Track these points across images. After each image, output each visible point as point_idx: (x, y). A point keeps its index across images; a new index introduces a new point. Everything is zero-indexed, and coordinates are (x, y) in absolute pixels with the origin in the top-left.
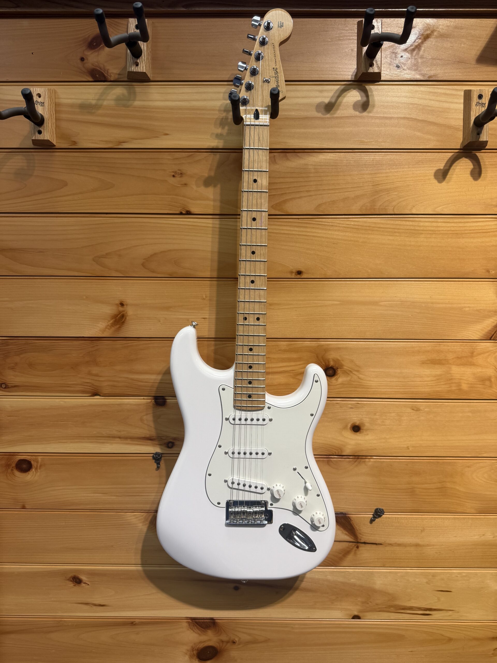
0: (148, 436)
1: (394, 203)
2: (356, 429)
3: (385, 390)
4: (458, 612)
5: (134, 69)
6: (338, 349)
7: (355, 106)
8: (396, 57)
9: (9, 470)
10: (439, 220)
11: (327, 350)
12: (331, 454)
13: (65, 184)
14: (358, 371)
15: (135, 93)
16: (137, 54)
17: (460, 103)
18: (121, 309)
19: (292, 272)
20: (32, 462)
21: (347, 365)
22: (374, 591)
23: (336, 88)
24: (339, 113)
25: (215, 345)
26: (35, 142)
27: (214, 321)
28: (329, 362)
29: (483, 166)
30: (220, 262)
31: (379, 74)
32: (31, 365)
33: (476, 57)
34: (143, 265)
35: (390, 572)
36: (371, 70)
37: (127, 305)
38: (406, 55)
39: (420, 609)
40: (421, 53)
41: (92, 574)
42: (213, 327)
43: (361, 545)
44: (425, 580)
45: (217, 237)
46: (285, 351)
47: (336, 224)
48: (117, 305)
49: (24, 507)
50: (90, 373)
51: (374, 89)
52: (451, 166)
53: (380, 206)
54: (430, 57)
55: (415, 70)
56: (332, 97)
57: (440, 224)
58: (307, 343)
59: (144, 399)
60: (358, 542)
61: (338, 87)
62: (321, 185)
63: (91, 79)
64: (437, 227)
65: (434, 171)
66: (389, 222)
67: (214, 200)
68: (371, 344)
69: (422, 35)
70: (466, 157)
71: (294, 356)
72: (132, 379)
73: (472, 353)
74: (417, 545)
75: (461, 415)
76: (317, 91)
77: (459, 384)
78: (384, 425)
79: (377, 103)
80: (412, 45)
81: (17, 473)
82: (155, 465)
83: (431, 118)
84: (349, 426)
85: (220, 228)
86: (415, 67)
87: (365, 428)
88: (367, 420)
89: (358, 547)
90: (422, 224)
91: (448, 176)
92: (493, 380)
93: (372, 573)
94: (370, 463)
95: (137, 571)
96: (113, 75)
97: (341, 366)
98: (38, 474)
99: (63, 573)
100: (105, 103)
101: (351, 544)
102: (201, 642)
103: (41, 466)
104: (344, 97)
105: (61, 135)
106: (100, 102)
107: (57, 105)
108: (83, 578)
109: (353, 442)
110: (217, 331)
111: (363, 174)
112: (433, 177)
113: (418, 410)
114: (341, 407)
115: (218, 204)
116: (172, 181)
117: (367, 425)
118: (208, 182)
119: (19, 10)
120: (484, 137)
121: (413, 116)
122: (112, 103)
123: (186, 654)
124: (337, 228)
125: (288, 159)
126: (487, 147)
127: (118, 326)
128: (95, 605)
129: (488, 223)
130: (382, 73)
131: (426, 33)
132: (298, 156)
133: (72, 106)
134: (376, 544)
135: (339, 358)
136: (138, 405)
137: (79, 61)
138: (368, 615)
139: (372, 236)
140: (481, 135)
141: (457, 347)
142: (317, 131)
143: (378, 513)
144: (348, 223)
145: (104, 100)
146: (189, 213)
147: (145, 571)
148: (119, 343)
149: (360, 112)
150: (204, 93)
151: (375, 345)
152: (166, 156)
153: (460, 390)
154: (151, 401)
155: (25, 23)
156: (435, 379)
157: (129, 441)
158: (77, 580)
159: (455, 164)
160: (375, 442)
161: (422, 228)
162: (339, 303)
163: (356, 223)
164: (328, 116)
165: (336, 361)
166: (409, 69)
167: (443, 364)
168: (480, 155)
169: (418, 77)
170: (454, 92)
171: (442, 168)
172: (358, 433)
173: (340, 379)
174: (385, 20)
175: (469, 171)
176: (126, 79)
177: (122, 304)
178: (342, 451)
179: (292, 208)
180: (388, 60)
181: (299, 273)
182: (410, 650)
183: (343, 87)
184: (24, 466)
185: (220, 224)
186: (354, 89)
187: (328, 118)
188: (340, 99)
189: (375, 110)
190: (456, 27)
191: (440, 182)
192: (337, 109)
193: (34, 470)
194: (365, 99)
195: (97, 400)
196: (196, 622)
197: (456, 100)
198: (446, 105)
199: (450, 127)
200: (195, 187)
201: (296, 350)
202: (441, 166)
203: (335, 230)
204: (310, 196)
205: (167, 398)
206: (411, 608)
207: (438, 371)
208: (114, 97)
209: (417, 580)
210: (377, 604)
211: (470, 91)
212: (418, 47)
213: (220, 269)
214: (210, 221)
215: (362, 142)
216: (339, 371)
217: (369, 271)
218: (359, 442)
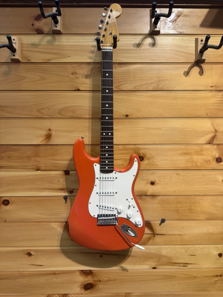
0: (61, 188)
1: (167, 86)
2: (153, 183)
3: (165, 166)
4: (199, 265)
5: (55, 28)
6: (144, 149)
7: (149, 45)
8: (166, 24)
10: (186, 93)
11: (139, 149)
12: (142, 195)
13: (25, 78)
14: (153, 158)
15: (55, 39)
16: (56, 22)
17: (194, 44)
18: (49, 132)
19: (124, 116)
20: (10, 201)
21: (148, 156)
22: (162, 256)
23: (141, 37)
24: (143, 48)
25: (91, 148)
26: (12, 60)
27: (90, 137)
28: (140, 154)
29: (204, 70)
30: (92, 111)
31: (159, 31)
32: (9, 157)
33: (200, 24)
34: (59, 113)
35: (169, 247)
36: (156, 29)
37: (52, 130)
38: (171, 24)
39: (182, 263)
40: (177, 22)
41: (36, 251)
42: (90, 140)
43: (156, 235)
44: (184, 251)
45: (91, 100)
46: (121, 150)
47: (142, 95)
48: (47, 130)
49: (6, 221)
50: (35, 161)
51: (157, 38)
52: (190, 70)
53: (161, 87)
54: (181, 24)
55: (175, 30)
56: (140, 41)
57: (186, 95)
58: (131, 146)
59: (59, 172)
60: (154, 234)
61: (142, 37)
62: (136, 78)
63: (36, 33)
64: (185, 95)
65: (183, 72)
66: (165, 94)
67: (90, 85)
68: (159, 146)
69: (177, 15)
70: (197, 66)
71: (125, 152)
72: (54, 163)
73: (202, 150)
74: (180, 235)
75: (197, 177)
76: (133, 38)
77: (196, 164)
78: (165, 182)
79: (158, 43)
80: (173, 20)
81: (3, 206)
82: (65, 201)
83: (181, 50)
84: (149, 182)
85: (93, 96)
86: (174, 28)
87: (156, 183)
88: (157, 179)
89: (154, 236)
90: (179, 94)
91: (189, 74)
92: (211, 161)
93: (161, 248)
94: (159, 199)
95: (58, 249)
96: (46, 32)
97: (146, 156)
98: (12, 206)
99: (23, 251)
100: (43, 43)
101: (151, 235)
102: (85, 281)
103: (13, 202)
104: (145, 41)
105: (23, 57)
106: (40, 43)
107: (22, 44)
108: (32, 253)
109: (151, 189)
110: (92, 141)
111: (153, 73)
112: (183, 75)
113: (179, 175)
114: (146, 174)
115: (91, 86)
116: (71, 76)
117: (157, 182)
118: (87, 77)
119: (5, 4)
120: (204, 58)
121: (174, 49)
122: (46, 43)
123: (79, 287)
124: (143, 96)
125: (121, 67)
126: (205, 62)
127: (48, 140)
128: (38, 265)
129: (206, 94)
130: (161, 31)
131: (179, 14)
132: (126, 66)
133: (28, 44)
134: (162, 235)
135: (145, 153)
136: (57, 174)
137: (31, 25)
138: (160, 267)
139: (158, 100)
140: (203, 57)
141: (195, 147)
142: (133, 55)
143: (163, 221)
144: (148, 94)
145: (42, 42)
146: (79, 90)
147: (61, 249)
148: (48, 147)
149: (152, 47)
150: (86, 39)
151: (160, 147)
152: (69, 66)
153: (197, 166)
154: (63, 173)
155: (8, 9)
156: (186, 161)
157: (53, 191)
158: (29, 254)
159: (192, 69)
160: (161, 189)
161: (179, 96)
162: (144, 129)
163: (151, 94)
164: (138, 49)
165: (143, 154)
166: (172, 29)
167: (189, 155)
168: (203, 65)
169: (176, 33)
170: (191, 39)
171: (187, 71)
172: (153, 185)
173: (145, 162)
174: (161, 9)
175: (198, 72)
176: (52, 33)
177: (50, 130)
178: (147, 194)
179: (123, 88)
180: (163, 26)
181: (127, 116)
182: (178, 282)
183: (144, 37)
184: (6, 203)
185: (92, 95)
186: (149, 37)
187: (138, 50)
188: (143, 42)
189: (158, 46)
190: (191, 12)
191: (186, 76)
192: (142, 46)
193: (10, 204)
194: (154, 42)
195: (39, 172)
196: (83, 272)
197: (192, 42)
198: (188, 44)
199: (189, 54)
200: (81, 79)
201: (126, 150)
202: (186, 70)
203: (142, 97)
204: (131, 83)
205: (70, 171)
206: (178, 263)
207: (187, 157)
208: (46, 40)
209: (181, 250)
210: (163, 262)
211: (198, 38)
212: (175, 20)
213: (93, 114)
214: (88, 93)
215: (153, 60)
216: (145, 158)
217: (157, 115)
218: (154, 189)
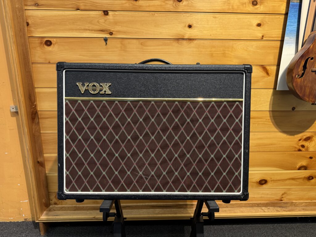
0: (101, 29)
2: (190, 26)
3: (202, 8)
9: (42, 45)
12: (179, 38)
20: (52, 41)
49: (49, 63)
59: (99, 12)
75: (233, 20)
77: (233, 6)
78: (202, 25)
81: (46, 47)
82: (105, 43)
84: (187, 25)
87: (194, 26)
88: (195, 22)
98: (55, 47)
103: (56, 43)
109: (189, 33)
113: (216, 18)
114: (184, 16)
136: (97, 14)
153: (233, 8)
154: (102, 13)
156: (223, 3)
157: (93, 32)
160: (197, 32)
172: (190, 29)
173: (184, 3)
178: (184, 36)
184: (49, 43)
193: (53, 45)
195: (78, 12)
205: (109, 11)
218: (191, 32)
